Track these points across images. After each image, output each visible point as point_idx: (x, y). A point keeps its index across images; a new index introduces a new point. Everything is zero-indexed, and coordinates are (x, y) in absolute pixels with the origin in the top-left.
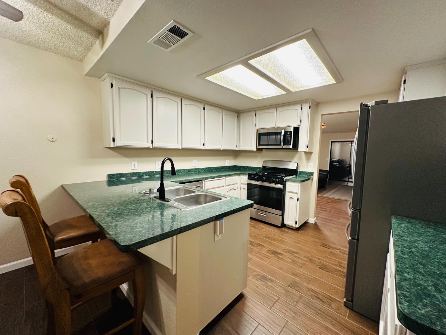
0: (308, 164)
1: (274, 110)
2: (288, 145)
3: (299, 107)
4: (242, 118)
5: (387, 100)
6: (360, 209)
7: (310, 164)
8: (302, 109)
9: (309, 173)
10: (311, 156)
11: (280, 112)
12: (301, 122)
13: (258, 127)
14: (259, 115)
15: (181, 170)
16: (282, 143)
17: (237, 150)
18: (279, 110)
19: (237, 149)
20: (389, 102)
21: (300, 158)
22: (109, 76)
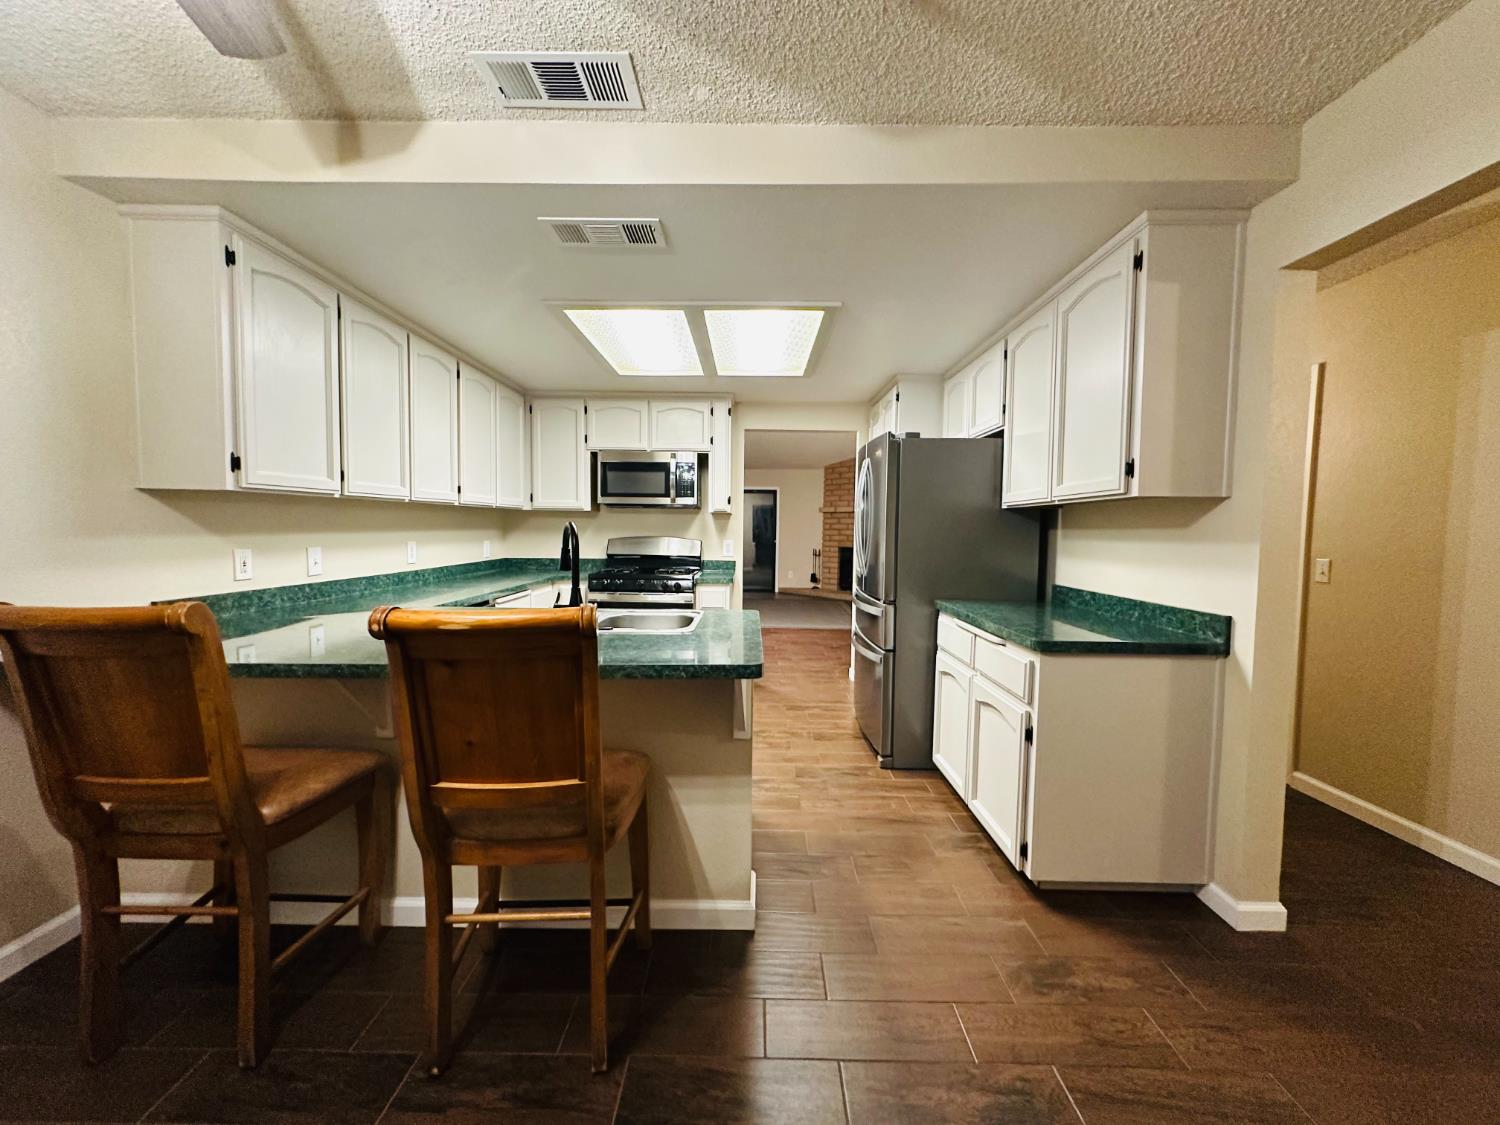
0: (722, 543)
1: (642, 406)
2: (686, 496)
3: (705, 407)
4: (539, 412)
5: (919, 434)
6: (895, 601)
7: (726, 542)
8: (712, 413)
9: (727, 562)
10: (727, 523)
11: (659, 412)
12: (712, 442)
13: (596, 444)
14: (596, 411)
15: (378, 577)
16: (673, 492)
17: (525, 509)
18: (657, 406)
19: (527, 507)
20: (922, 436)
21: (704, 530)
22: (221, 219)
